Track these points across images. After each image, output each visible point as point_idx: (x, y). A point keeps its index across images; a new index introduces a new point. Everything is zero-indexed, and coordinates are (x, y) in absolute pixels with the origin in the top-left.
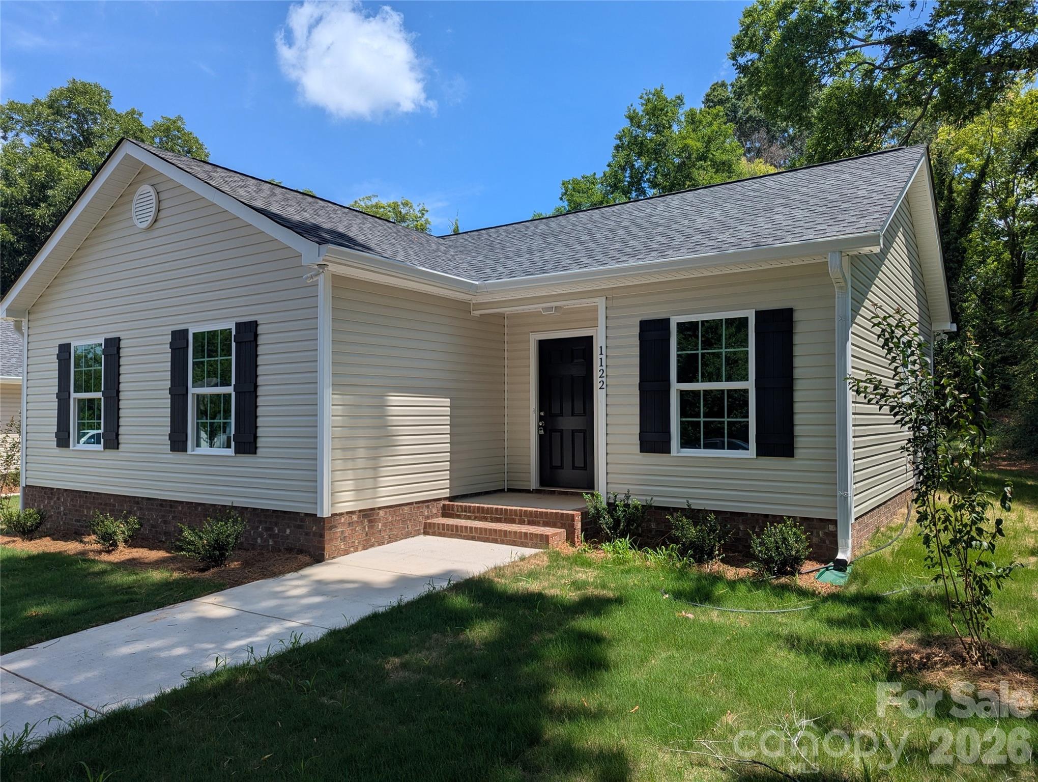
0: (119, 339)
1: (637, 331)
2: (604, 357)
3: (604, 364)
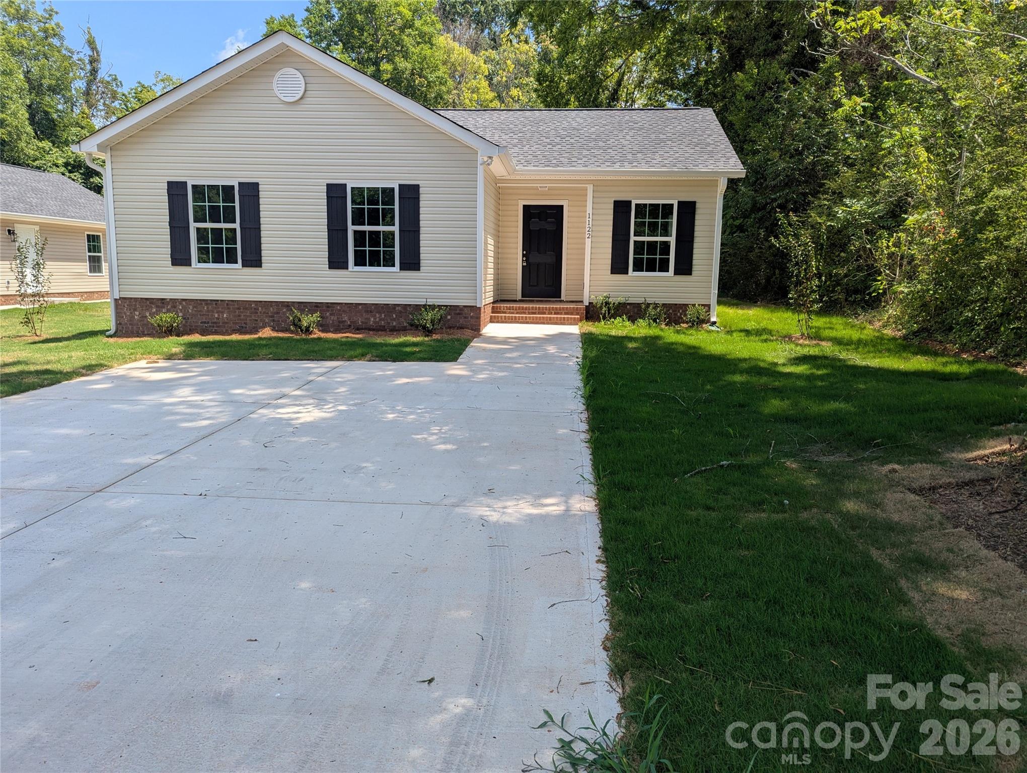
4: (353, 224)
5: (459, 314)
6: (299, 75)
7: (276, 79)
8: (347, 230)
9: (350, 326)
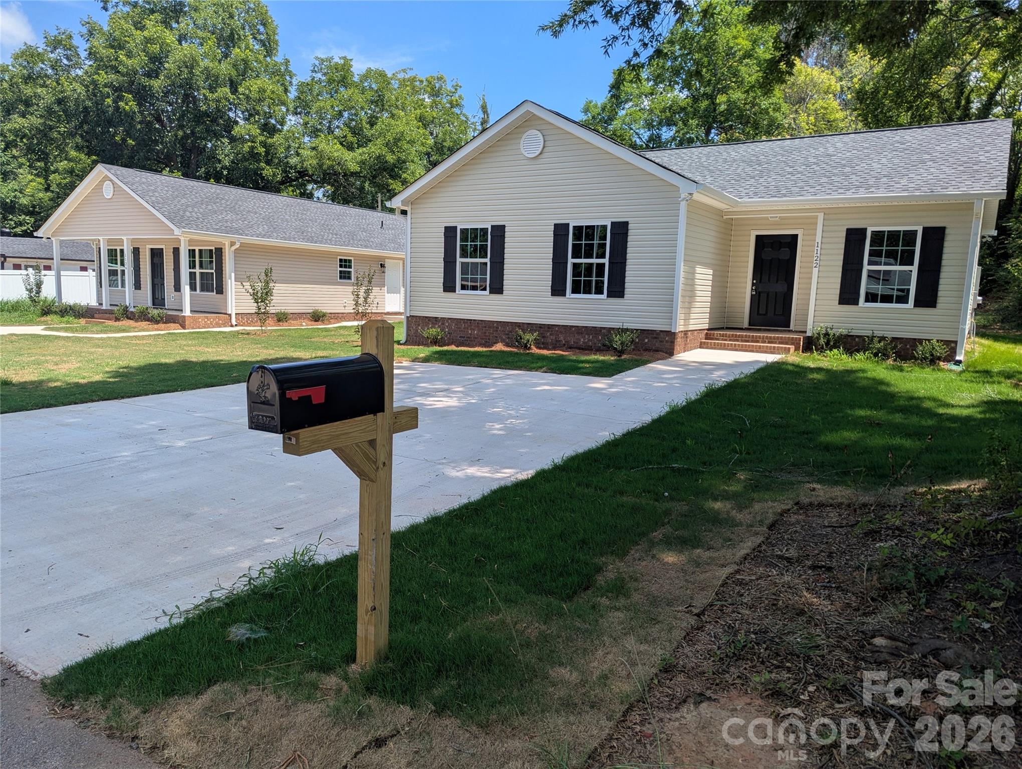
0: (504, 226)
1: (844, 234)
2: (819, 249)
3: (819, 252)
4: (573, 258)
5: (656, 338)
6: (540, 135)
7: (523, 139)
8: (567, 263)
9: (564, 345)
